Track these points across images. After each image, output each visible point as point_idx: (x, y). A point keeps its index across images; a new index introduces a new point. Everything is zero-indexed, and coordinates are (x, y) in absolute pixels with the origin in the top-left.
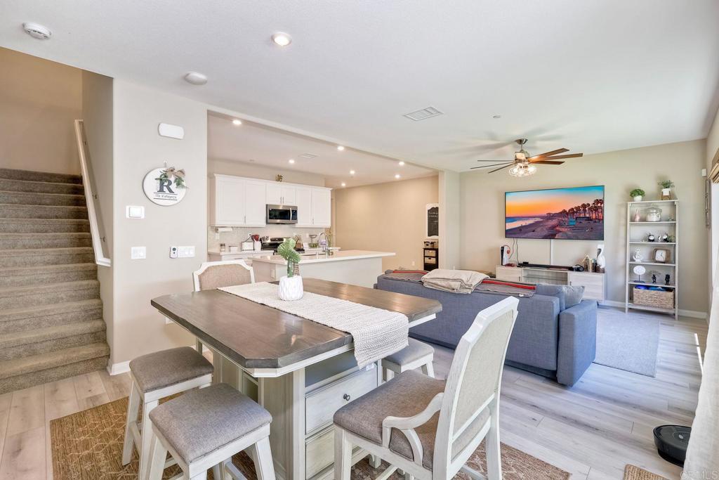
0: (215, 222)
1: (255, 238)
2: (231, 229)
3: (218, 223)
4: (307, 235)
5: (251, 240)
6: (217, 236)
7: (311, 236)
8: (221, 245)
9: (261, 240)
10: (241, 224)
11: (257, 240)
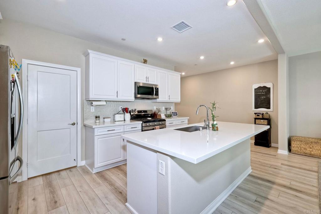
0: (89, 96)
1: (125, 110)
2: (104, 103)
3: (92, 97)
4: (163, 108)
5: (122, 112)
6: (93, 109)
7: (166, 109)
8: (96, 117)
9: (130, 112)
10: (114, 98)
11: (127, 112)
